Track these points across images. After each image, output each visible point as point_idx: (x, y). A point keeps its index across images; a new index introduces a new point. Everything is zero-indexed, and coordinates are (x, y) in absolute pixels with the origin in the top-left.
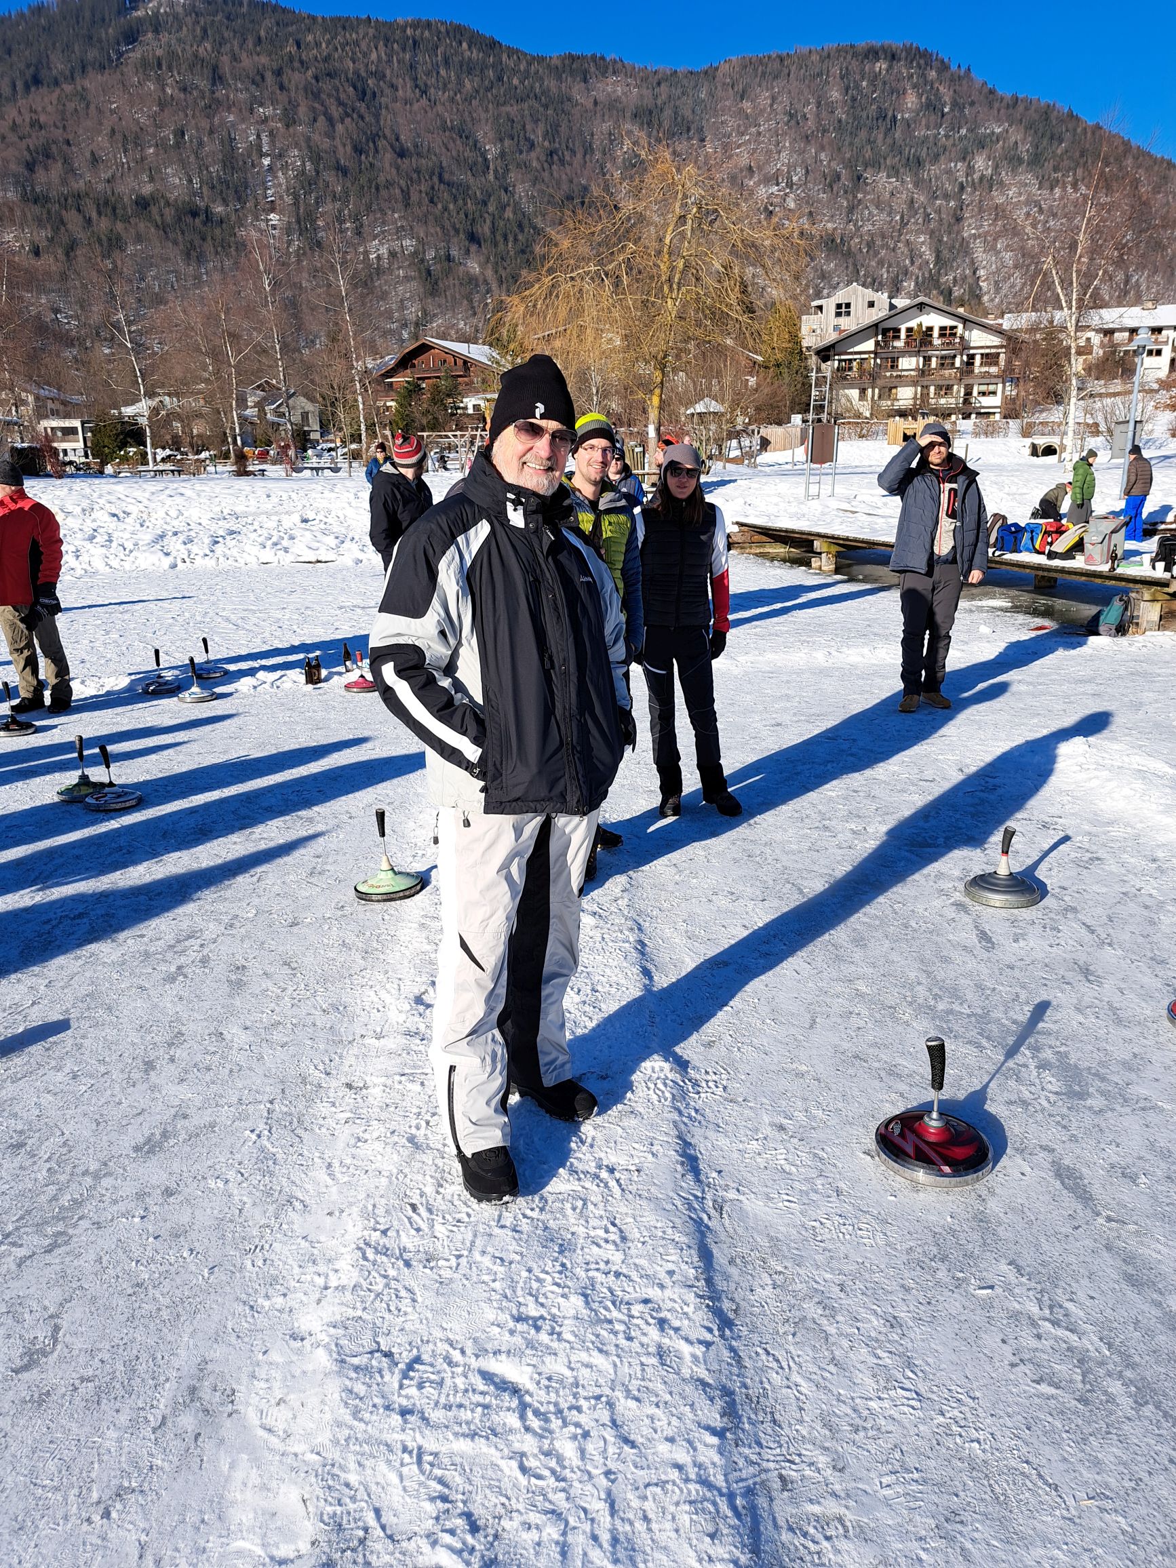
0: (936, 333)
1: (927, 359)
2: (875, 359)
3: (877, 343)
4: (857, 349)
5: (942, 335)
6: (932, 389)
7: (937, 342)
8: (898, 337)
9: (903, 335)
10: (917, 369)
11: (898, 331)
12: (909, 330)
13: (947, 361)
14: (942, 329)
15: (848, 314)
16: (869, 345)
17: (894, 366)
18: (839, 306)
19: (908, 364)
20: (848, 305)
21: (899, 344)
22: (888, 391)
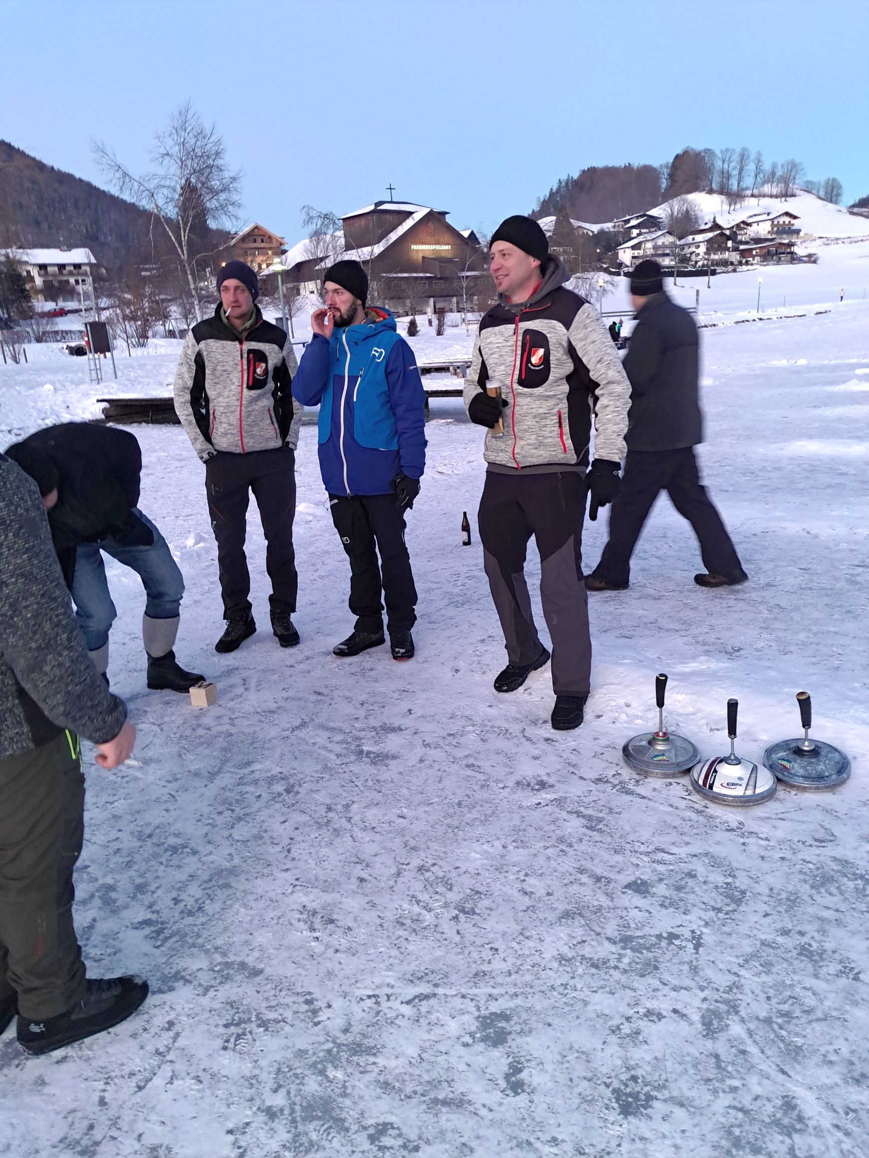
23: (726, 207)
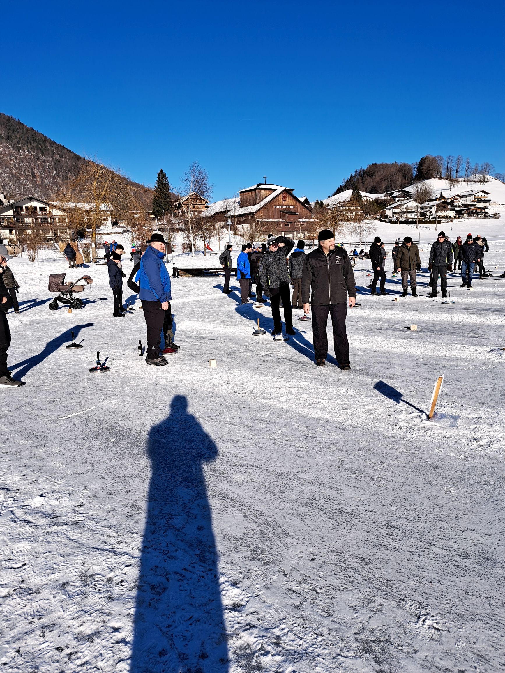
1: (36, 219)
2: (14, 218)
3: (13, 211)
5: (40, 210)
6: (41, 231)
7: (39, 213)
9: (24, 209)
10: (33, 223)
11: (22, 207)
12: (26, 207)
13: (45, 220)
17: (23, 221)
19: (28, 221)
21: (24, 213)
22: (22, 231)
23: (448, 187)
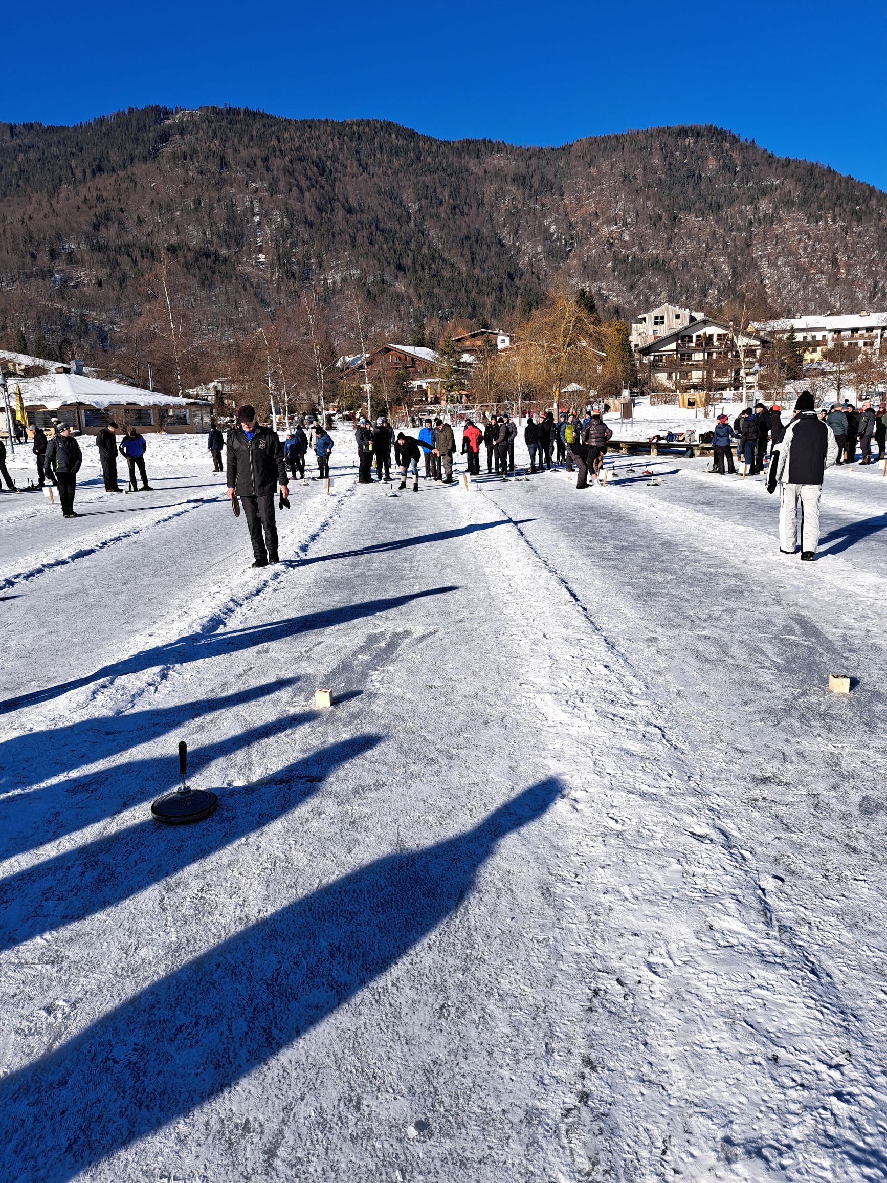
0: (715, 338)
1: (710, 354)
2: (677, 354)
3: (678, 345)
4: (665, 348)
5: (718, 339)
6: (714, 372)
7: (716, 343)
8: (691, 341)
9: (694, 339)
10: (704, 360)
11: (692, 337)
12: (698, 336)
13: (722, 355)
14: (719, 335)
15: (662, 323)
16: (673, 346)
17: (689, 359)
18: (656, 318)
19: (697, 357)
20: (662, 317)
21: (692, 345)
22: (685, 374)
